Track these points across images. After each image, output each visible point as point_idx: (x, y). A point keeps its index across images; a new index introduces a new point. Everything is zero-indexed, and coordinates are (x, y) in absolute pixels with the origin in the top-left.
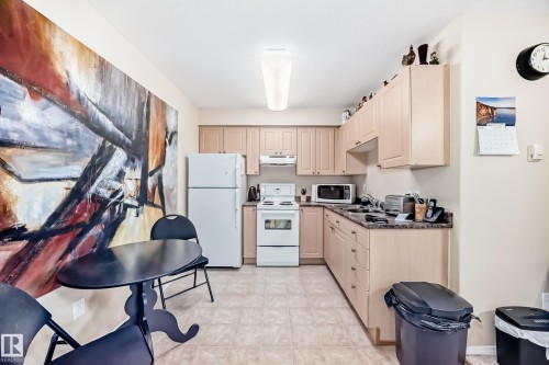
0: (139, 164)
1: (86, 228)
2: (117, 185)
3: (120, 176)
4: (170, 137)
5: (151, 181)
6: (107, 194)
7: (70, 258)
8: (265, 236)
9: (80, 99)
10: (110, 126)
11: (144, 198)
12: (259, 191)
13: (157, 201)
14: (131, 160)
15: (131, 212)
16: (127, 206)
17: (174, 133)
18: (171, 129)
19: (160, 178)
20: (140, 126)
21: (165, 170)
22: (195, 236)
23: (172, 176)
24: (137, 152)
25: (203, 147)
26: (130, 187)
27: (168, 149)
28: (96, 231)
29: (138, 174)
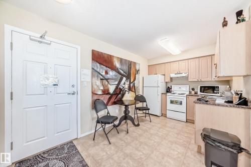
0: (128, 80)
1: (118, 94)
2: (124, 86)
3: (124, 84)
4: (137, 72)
5: (132, 85)
6: (122, 88)
7: (116, 100)
8: (170, 106)
9: (117, 68)
10: (122, 72)
11: (130, 89)
12: (171, 88)
13: (133, 90)
14: (127, 79)
15: (127, 92)
16: (126, 91)
17: (139, 70)
18: (137, 69)
19: (134, 84)
20: (129, 71)
21: (135, 82)
22: (145, 101)
23: (138, 83)
24: (128, 77)
25: (150, 73)
26: (126, 86)
27: (136, 75)
28: (120, 96)
29: (128, 83)
